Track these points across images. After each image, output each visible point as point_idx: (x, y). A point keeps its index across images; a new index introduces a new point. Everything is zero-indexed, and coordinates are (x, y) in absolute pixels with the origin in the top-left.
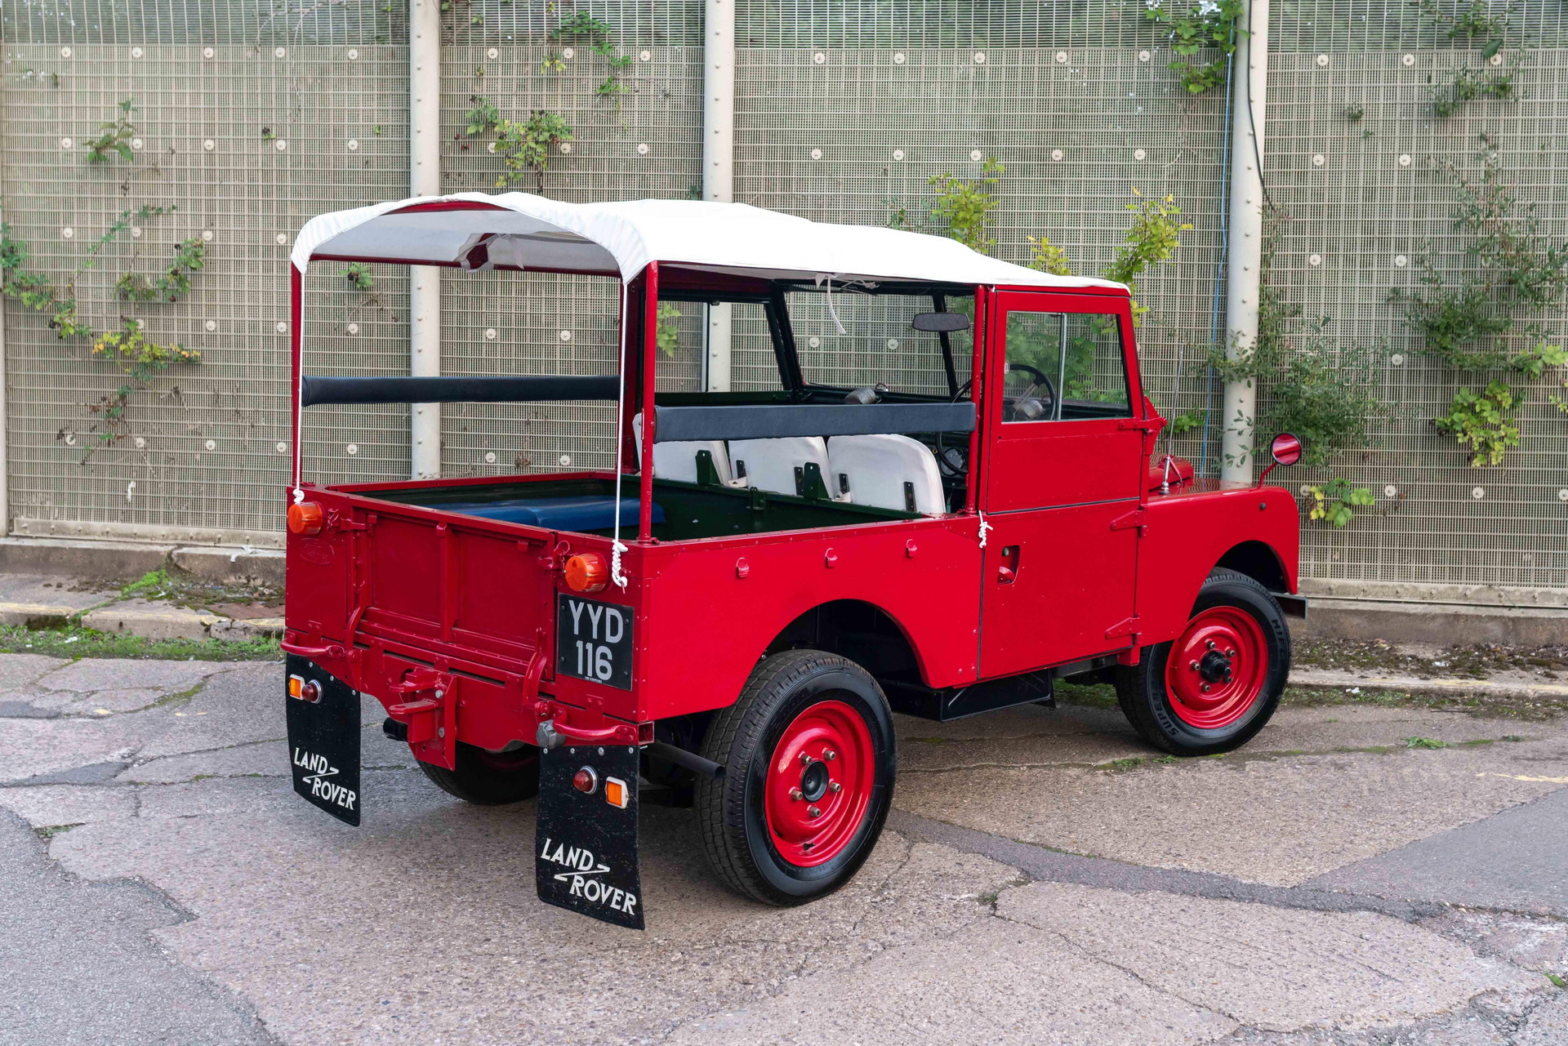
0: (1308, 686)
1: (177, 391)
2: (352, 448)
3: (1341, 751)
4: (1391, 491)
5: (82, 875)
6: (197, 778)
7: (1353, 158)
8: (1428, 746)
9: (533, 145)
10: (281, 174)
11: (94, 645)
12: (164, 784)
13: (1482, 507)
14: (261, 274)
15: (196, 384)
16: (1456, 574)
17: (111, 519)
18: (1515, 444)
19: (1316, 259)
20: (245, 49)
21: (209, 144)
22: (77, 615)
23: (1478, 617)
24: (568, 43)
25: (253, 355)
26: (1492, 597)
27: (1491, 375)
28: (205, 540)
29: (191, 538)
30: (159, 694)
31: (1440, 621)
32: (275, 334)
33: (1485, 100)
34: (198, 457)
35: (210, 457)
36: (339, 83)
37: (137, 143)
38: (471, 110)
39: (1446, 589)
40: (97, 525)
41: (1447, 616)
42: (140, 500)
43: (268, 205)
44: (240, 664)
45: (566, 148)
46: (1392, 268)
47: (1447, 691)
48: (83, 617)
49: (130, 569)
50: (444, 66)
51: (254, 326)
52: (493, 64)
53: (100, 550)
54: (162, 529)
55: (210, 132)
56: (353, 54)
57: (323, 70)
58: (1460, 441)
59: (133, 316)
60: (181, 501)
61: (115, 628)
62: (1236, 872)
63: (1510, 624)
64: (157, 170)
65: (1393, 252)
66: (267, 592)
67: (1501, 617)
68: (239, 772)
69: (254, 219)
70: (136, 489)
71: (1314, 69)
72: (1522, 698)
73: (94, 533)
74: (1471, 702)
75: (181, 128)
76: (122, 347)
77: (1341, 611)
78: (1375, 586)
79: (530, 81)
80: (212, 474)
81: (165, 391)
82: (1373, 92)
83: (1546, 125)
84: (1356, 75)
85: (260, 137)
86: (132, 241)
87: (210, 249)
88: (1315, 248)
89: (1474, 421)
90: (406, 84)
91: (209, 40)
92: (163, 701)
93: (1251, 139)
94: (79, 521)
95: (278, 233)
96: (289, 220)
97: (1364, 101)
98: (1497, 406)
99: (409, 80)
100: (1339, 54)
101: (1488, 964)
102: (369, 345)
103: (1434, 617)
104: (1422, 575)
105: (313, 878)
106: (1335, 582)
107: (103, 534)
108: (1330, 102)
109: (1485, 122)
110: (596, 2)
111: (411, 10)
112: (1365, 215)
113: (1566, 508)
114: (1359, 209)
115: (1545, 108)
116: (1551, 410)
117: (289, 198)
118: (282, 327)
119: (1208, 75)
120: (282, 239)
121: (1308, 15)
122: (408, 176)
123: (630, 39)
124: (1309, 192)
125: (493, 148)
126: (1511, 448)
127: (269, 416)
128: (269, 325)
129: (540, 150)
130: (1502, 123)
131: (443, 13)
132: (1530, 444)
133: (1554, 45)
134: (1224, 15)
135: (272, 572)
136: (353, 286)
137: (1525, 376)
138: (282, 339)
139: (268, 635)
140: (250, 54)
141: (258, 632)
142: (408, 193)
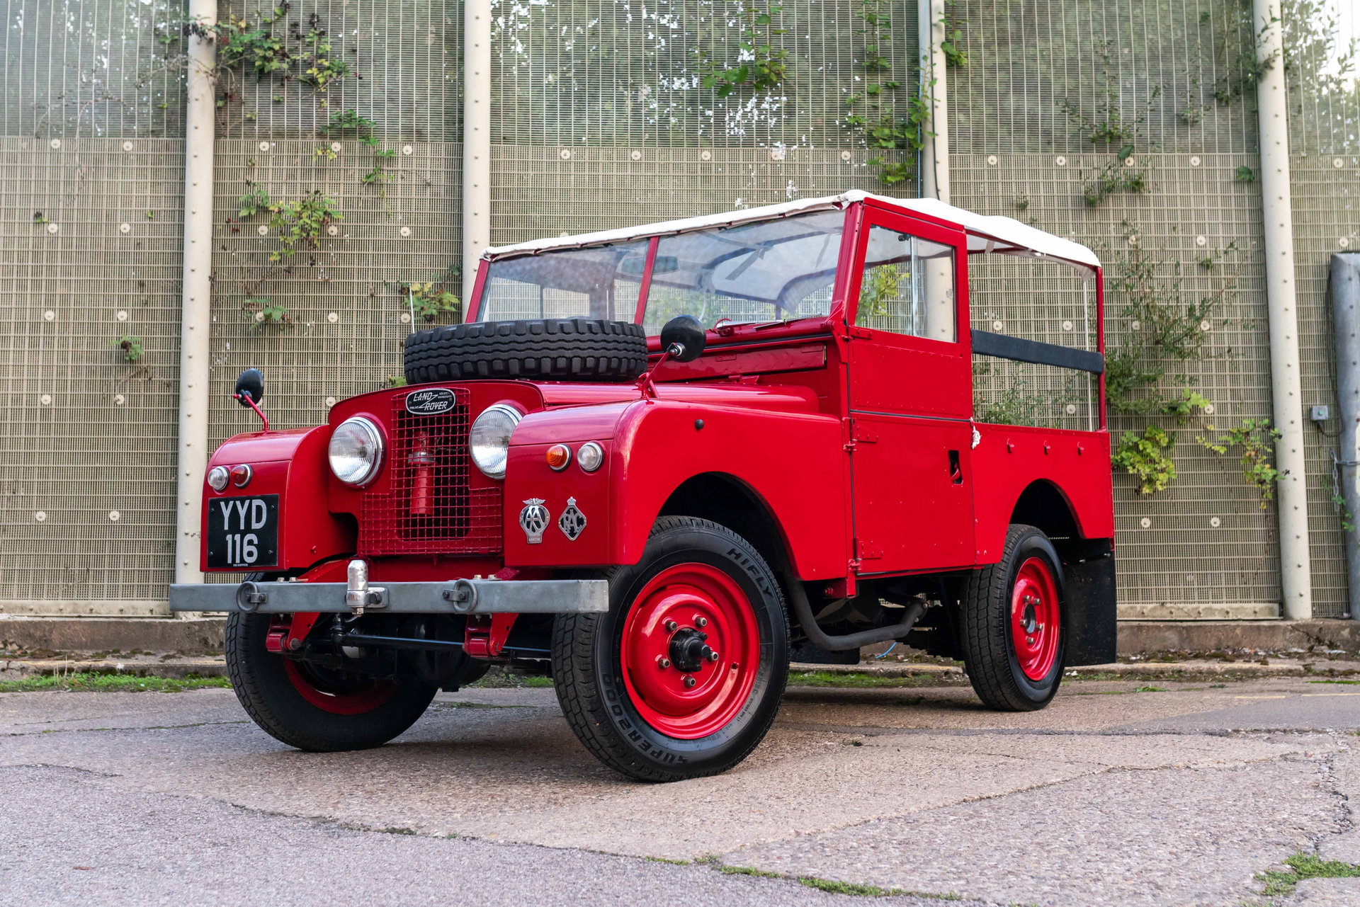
2: (115, 515)
9: (309, 222)
10: (52, 255)
13: (1151, 535)
14: (27, 348)
16: (1133, 595)
18: (1173, 477)
19: (997, 325)
20: (20, 141)
23: (1158, 627)
24: (333, 138)
26: (1163, 614)
27: (1148, 421)
32: (39, 406)
33: (1124, 194)
36: (112, 172)
38: (243, 195)
39: (1126, 609)
41: (1132, 628)
43: (37, 284)
45: (333, 230)
46: (1061, 332)
50: (217, 158)
51: (17, 399)
52: (265, 156)
56: (128, 146)
57: (98, 160)
58: (1131, 472)
63: (1184, 632)
65: (1060, 318)
66: (29, 651)
67: (1177, 627)
69: (21, 297)
71: (986, 167)
72: (1212, 671)
74: (1171, 673)
79: (299, 172)
82: (1035, 186)
83: (1173, 213)
84: (1021, 172)
85: (32, 220)
88: (997, 315)
89: (1138, 458)
90: (181, 172)
95: (46, 310)
96: (58, 297)
97: (1028, 194)
98: (1156, 443)
99: (184, 170)
100: (1004, 155)
102: (134, 414)
108: (1000, 194)
109: (1125, 212)
110: (362, 103)
111: (188, 105)
112: (1036, 287)
113: (1218, 534)
114: (1031, 282)
115: (1172, 200)
116: (1197, 450)
117: (59, 277)
118: (46, 399)
119: (900, 171)
120: (50, 316)
121: (978, 123)
122: (180, 256)
123: (393, 135)
124: (989, 268)
125: (263, 230)
126: (1170, 482)
127: (29, 487)
128: (33, 397)
129: (314, 225)
130: (1138, 212)
131: (218, 110)
132: (1183, 479)
133: (1173, 151)
134: (913, 118)
135: (31, 636)
136: (121, 359)
137: (1175, 421)
138: (46, 411)
139: (48, 673)
140: (25, 145)
141: (35, 672)
142: (180, 272)
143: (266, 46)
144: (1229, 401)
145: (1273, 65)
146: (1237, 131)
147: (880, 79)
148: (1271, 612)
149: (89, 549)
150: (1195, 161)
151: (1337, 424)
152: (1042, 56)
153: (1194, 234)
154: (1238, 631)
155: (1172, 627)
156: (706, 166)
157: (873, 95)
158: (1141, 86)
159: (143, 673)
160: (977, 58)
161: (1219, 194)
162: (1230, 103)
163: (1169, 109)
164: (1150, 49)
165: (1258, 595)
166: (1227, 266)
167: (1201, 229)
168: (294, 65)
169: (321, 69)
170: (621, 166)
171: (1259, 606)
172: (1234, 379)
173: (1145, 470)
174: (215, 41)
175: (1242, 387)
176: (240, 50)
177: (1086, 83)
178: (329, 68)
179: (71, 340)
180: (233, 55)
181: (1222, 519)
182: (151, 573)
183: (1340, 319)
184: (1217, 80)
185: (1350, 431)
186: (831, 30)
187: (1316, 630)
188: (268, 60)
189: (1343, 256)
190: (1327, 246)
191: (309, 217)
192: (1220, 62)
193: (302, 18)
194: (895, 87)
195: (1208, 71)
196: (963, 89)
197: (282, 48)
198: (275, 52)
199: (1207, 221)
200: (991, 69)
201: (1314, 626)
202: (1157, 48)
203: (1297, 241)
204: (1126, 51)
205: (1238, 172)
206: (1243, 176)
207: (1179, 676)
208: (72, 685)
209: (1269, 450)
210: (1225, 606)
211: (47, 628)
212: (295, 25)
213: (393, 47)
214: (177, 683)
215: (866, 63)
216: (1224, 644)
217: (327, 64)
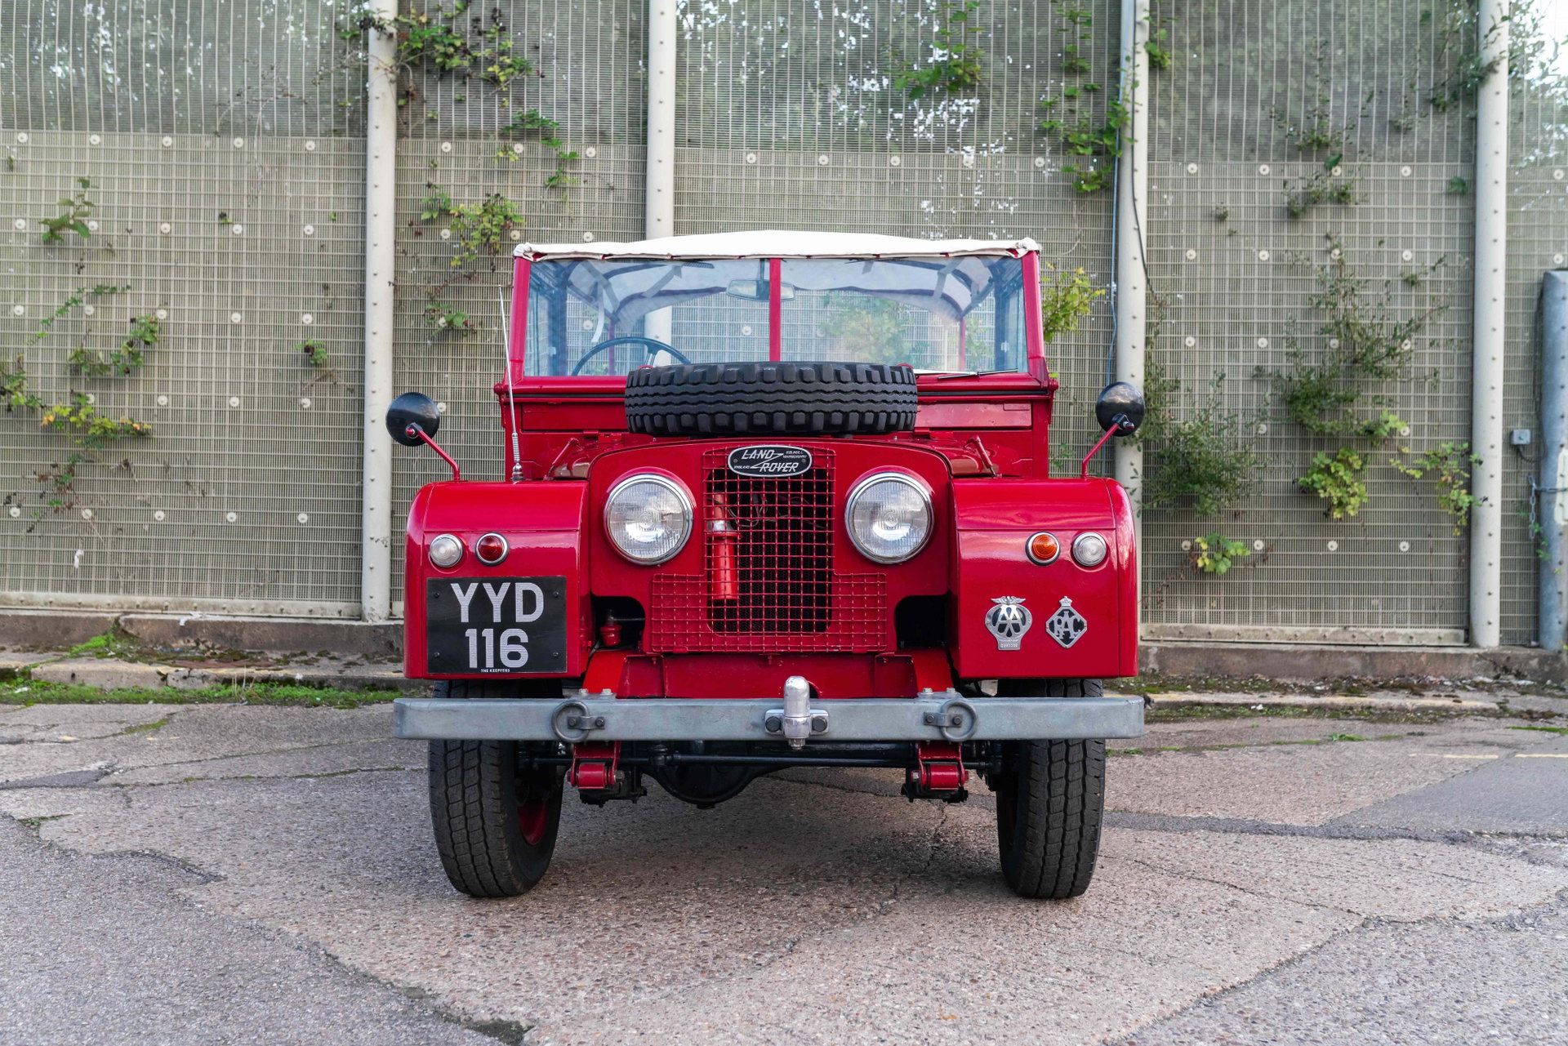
0: (1218, 704)
1: (126, 464)
2: (303, 518)
3: (1278, 743)
4: (1259, 545)
5: (83, 850)
6: (187, 780)
7: (1220, 252)
8: (1352, 739)
9: (489, 226)
10: (237, 256)
11: (46, 694)
12: (153, 785)
13: (1337, 558)
14: (215, 350)
15: (144, 457)
16: (1315, 618)
17: (55, 589)
18: (1365, 500)
19: (1190, 341)
20: (203, 139)
21: (166, 227)
22: (25, 668)
23: (1340, 653)
24: (517, 139)
25: (205, 429)
26: (1346, 638)
27: (1341, 442)
28: (152, 608)
29: (138, 606)
30: (124, 726)
31: (1308, 657)
32: (228, 409)
33: (1329, 205)
34: (146, 527)
35: (160, 528)
36: (295, 172)
37: (93, 225)
38: (425, 197)
39: (1309, 631)
40: (40, 596)
41: (1314, 652)
42: (85, 569)
43: (223, 285)
44: (201, 706)
45: (516, 235)
46: (1255, 349)
47: (1338, 705)
48: (33, 670)
49: (75, 635)
50: (399, 158)
51: (206, 401)
52: (446, 157)
53: (44, 617)
54: (107, 598)
55: (167, 217)
56: (311, 145)
57: (281, 160)
58: (1322, 496)
59: (83, 391)
60: (128, 570)
61: (67, 679)
62: (1261, 817)
63: (1367, 657)
64: (112, 251)
65: (1255, 335)
66: (218, 652)
67: (1360, 653)
68: (230, 774)
69: (208, 298)
70: (82, 559)
71: (1185, 176)
72: (1402, 710)
73: (38, 604)
74: (1361, 713)
75: (138, 211)
76: (73, 419)
77: (1223, 650)
78: (1248, 630)
79: (482, 174)
80: (160, 544)
81: (114, 464)
82: (1236, 196)
83: (1379, 227)
84: (1222, 181)
85: (217, 221)
86: (84, 318)
87: (164, 326)
88: (1190, 331)
89: (1330, 481)
90: (363, 173)
91: (168, 129)
92: (130, 730)
93: (1135, 233)
94: (21, 591)
95: (232, 312)
96: (243, 299)
97: (1228, 204)
98: (1348, 465)
99: (365, 170)
100: (1205, 162)
101: (1548, 870)
102: (321, 418)
103: (1303, 654)
104: (1287, 620)
105: (344, 845)
106: (1214, 627)
107: (46, 604)
108: (1199, 204)
109: (1329, 225)
110: (544, 102)
111: (370, 104)
112: (1231, 302)
113: (1407, 558)
114: (1227, 297)
115: (1379, 212)
116: (1391, 473)
117: (244, 279)
118: (235, 402)
119: (1096, 178)
120: (236, 318)
121: (1179, 129)
122: (362, 259)
123: (576, 137)
124: (1184, 282)
125: (446, 233)
126: (1362, 505)
127: (219, 488)
128: (221, 400)
129: (495, 230)
130: (1343, 225)
131: (400, 108)
132: (1375, 502)
133: (1383, 160)
134: (1112, 123)
135: (221, 636)
136: (306, 363)
137: (1369, 444)
138: (234, 413)
139: (227, 682)
140: (208, 143)
141: (216, 681)
142: (363, 275)
143: (446, 42)
144: (1426, 423)
145: (1497, 68)
146: (1452, 140)
147: (1078, 82)
148: (1457, 637)
149: (278, 551)
150: (1406, 171)
151: (1538, 449)
152: (1250, 57)
153: (1400, 249)
154: (1423, 659)
155: (1355, 653)
156: (895, 173)
157: (1070, 98)
158: (1353, 91)
159: (321, 684)
160: (1181, 59)
161: (1429, 206)
162: (1448, 110)
163: (1381, 115)
164: (1366, 51)
165: (1443, 620)
166: (1432, 282)
167: (1407, 243)
168: (475, 61)
169: (502, 67)
170: (809, 171)
171: (1444, 632)
172: (1433, 400)
173: (1335, 493)
174: (395, 36)
175: (1440, 409)
176: (420, 45)
177: (1295, 86)
178: (510, 66)
179: (257, 343)
180: (413, 52)
181: (1412, 543)
182: (339, 575)
183: (1550, 340)
184: (1435, 84)
185: (1553, 457)
186: (1029, 29)
187: (1504, 659)
188: (450, 56)
189: (1558, 274)
190: (1541, 263)
191: (490, 221)
192: (1439, 65)
193: (484, 13)
194: (1094, 90)
195: (1426, 74)
196: (1165, 92)
197: (464, 44)
198: (457, 49)
199: (1414, 235)
200: (1196, 72)
201: (1502, 655)
202: (1373, 49)
203: (1509, 257)
204: (1340, 52)
205: (1451, 183)
206: (1455, 188)
207: (1370, 715)
208: (249, 697)
209: (1467, 475)
210: (1409, 631)
211: (238, 628)
212: (477, 20)
213: (576, 44)
214: (353, 696)
215: (1064, 64)
216: (1408, 671)
217: (508, 61)
